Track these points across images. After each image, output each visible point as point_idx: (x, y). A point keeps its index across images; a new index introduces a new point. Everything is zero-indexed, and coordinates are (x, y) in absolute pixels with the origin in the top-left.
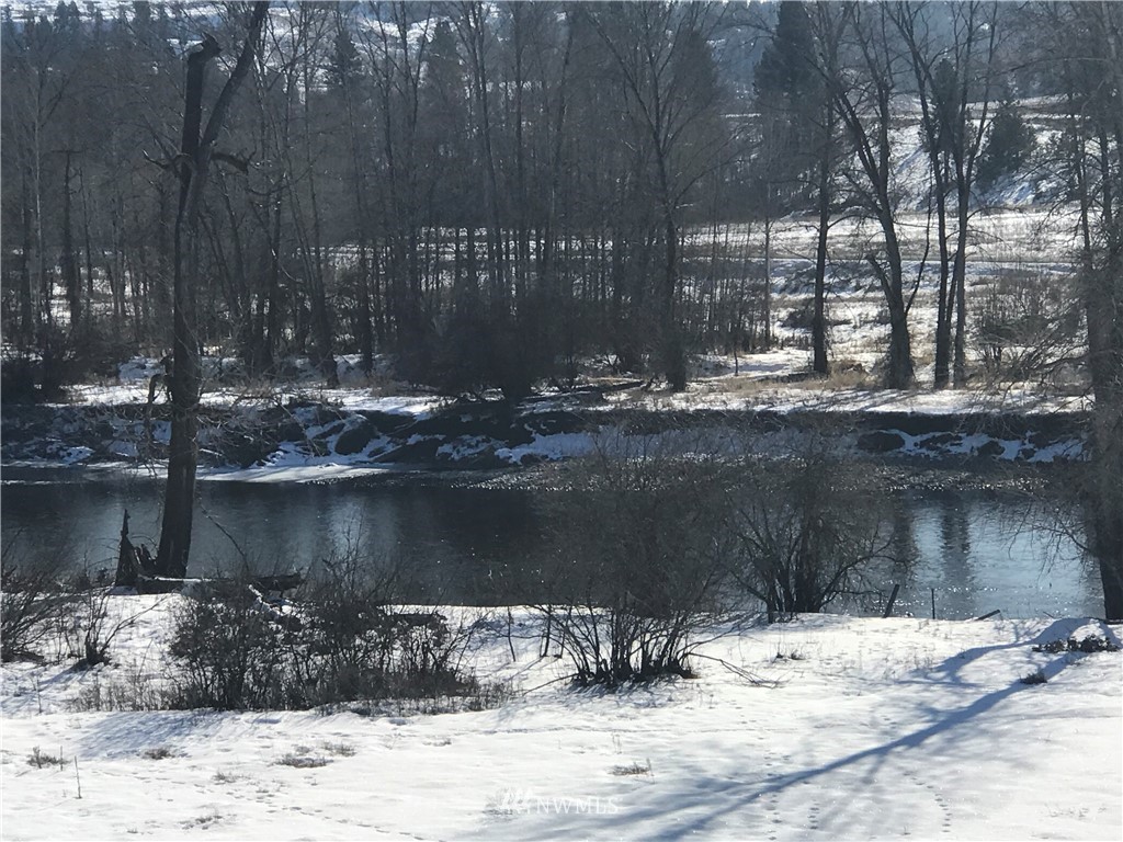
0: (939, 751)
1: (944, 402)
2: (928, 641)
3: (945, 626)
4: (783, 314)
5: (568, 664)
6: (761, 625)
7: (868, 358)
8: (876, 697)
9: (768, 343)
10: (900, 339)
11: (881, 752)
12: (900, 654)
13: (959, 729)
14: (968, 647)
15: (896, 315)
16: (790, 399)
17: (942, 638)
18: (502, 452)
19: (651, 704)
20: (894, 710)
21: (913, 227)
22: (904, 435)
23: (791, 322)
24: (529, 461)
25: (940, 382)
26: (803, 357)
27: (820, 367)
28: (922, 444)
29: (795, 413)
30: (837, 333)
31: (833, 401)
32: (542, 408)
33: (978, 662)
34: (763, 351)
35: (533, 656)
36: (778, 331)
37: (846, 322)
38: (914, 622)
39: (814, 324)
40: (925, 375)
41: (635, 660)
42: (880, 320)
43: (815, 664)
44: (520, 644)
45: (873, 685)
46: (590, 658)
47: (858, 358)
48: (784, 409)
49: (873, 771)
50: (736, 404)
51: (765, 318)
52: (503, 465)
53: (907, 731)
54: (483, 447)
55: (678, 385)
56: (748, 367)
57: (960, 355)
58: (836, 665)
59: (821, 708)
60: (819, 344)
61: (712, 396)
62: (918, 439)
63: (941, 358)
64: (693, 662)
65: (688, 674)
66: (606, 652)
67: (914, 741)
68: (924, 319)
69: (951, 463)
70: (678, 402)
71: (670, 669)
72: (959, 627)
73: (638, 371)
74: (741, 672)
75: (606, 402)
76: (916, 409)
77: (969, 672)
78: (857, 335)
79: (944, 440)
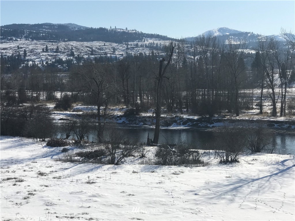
0: (280, 176)
1: (282, 119)
2: (278, 158)
3: (281, 155)
4: (255, 104)
5: (219, 160)
6: (251, 154)
7: (269, 111)
8: (270, 167)
9: (252, 109)
10: (275, 108)
11: (271, 176)
12: (274, 160)
13: (284, 172)
14: (285, 159)
15: (274, 104)
16: (256, 118)
17: (281, 158)
18: (209, 125)
19: (232, 166)
20: (273, 169)
21: (277, 90)
22: (275, 124)
23: (256, 105)
24: (213, 127)
25: (281, 116)
26: (258, 111)
27: (261, 113)
28: (278, 126)
29: (257, 120)
30: (264, 107)
31: (263, 118)
32: (215, 118)
33: (287, 162)
34: (252, 110)
35: (213, 158)
36: (254, 107)
37: (266, 105)
38: (276, 155)
39: (260, 106)
40: (279, 114)
41: (230, 159)
42: (271, 105)
43: (259, 161)
44: (211, 156)
45: (269, 165)
46: (222, 159)
47: (267, 111)
48: (255, 119)
49: (269, 179)
50: (247, 118)
51: (252, 105)
52: (209, 127)
53: (275, 173)
54: (206, 124)
55: (238, 115)
56: (249, 113)
57: (285, 111)
58: (263, 161)
59: (260, 168)
60: (261, 109)
61: (243, 117)
62: (277, 125)
63: (281, 112)
64: (239, 160)
65: (238, 162)
66: (225, 158)
67: (276, 174)
68: (279, 105)
69: (283, 129)
70: (238, 118)
71: (235, 161)
72: (284, 156)
73: (231, 113)
74: (247, 162)
75: (226, 118)
76: (277, 120)
77: (286, 163)
78: (267, 108)
79: (282, 125)
